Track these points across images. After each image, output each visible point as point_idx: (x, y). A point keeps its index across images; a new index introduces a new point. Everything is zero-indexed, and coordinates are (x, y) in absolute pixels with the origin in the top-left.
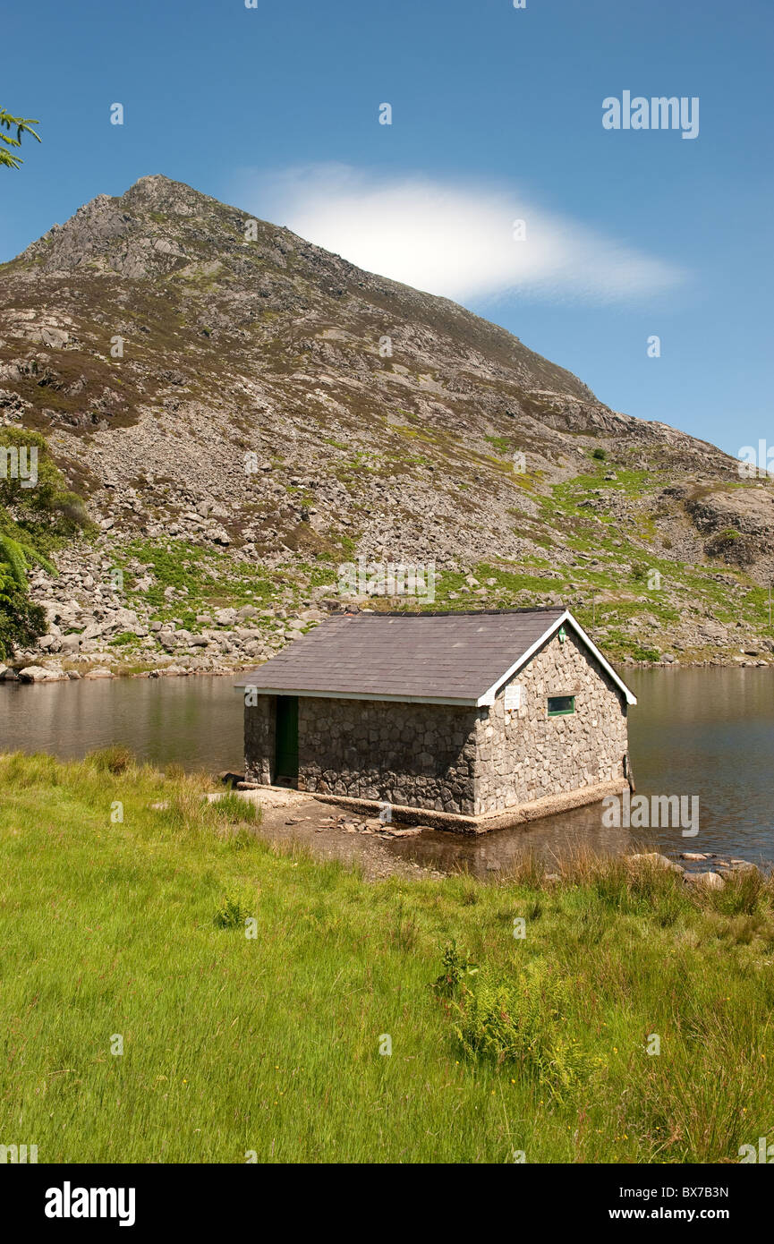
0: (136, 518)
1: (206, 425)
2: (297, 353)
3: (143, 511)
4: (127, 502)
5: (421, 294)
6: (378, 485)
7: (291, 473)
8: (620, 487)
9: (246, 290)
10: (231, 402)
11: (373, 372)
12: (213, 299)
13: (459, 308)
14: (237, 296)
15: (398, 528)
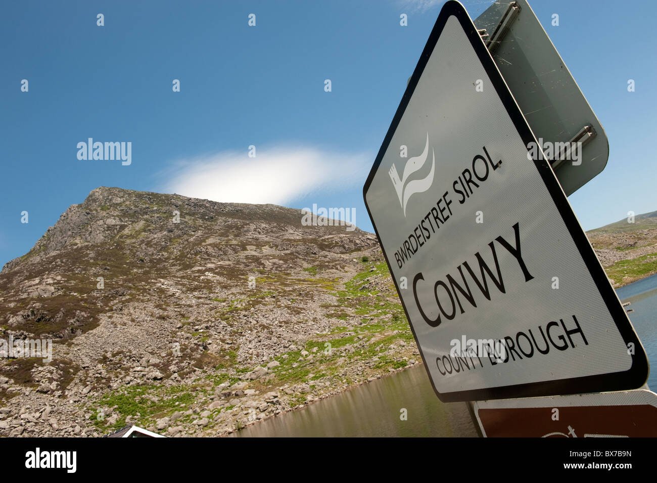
0: (104, 381)
1: (141, 313)
2: (194, 256)
3: (108, 376)
4: (97, 373)
5: (256, 206)
6: (245, 316)
7: (194, 325)
8: (378, 273)
9: (161, 231)
10: (155, 296)
11: (237, 253)
12: (143, 241)
13: (277, 207)
14: (156, 236)
15: (259, 337)
